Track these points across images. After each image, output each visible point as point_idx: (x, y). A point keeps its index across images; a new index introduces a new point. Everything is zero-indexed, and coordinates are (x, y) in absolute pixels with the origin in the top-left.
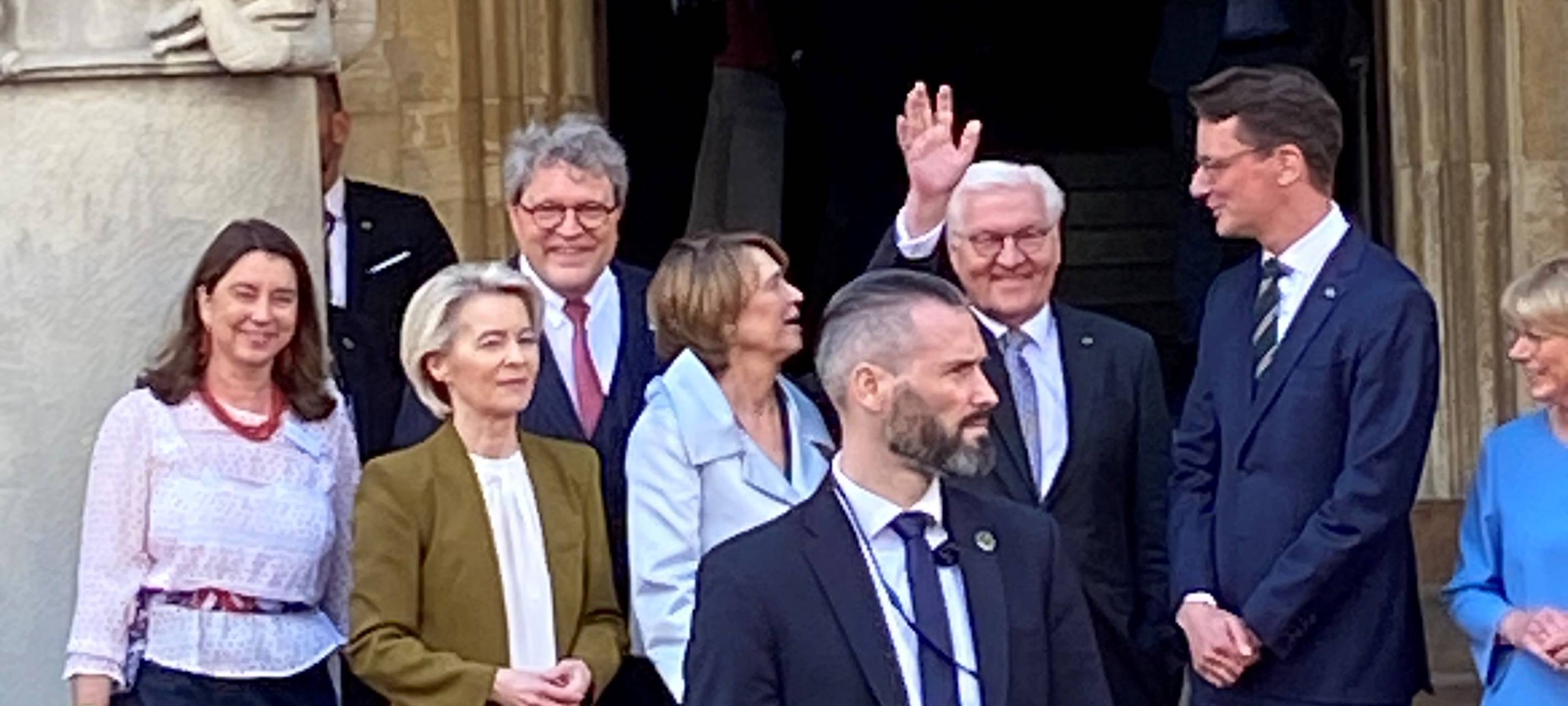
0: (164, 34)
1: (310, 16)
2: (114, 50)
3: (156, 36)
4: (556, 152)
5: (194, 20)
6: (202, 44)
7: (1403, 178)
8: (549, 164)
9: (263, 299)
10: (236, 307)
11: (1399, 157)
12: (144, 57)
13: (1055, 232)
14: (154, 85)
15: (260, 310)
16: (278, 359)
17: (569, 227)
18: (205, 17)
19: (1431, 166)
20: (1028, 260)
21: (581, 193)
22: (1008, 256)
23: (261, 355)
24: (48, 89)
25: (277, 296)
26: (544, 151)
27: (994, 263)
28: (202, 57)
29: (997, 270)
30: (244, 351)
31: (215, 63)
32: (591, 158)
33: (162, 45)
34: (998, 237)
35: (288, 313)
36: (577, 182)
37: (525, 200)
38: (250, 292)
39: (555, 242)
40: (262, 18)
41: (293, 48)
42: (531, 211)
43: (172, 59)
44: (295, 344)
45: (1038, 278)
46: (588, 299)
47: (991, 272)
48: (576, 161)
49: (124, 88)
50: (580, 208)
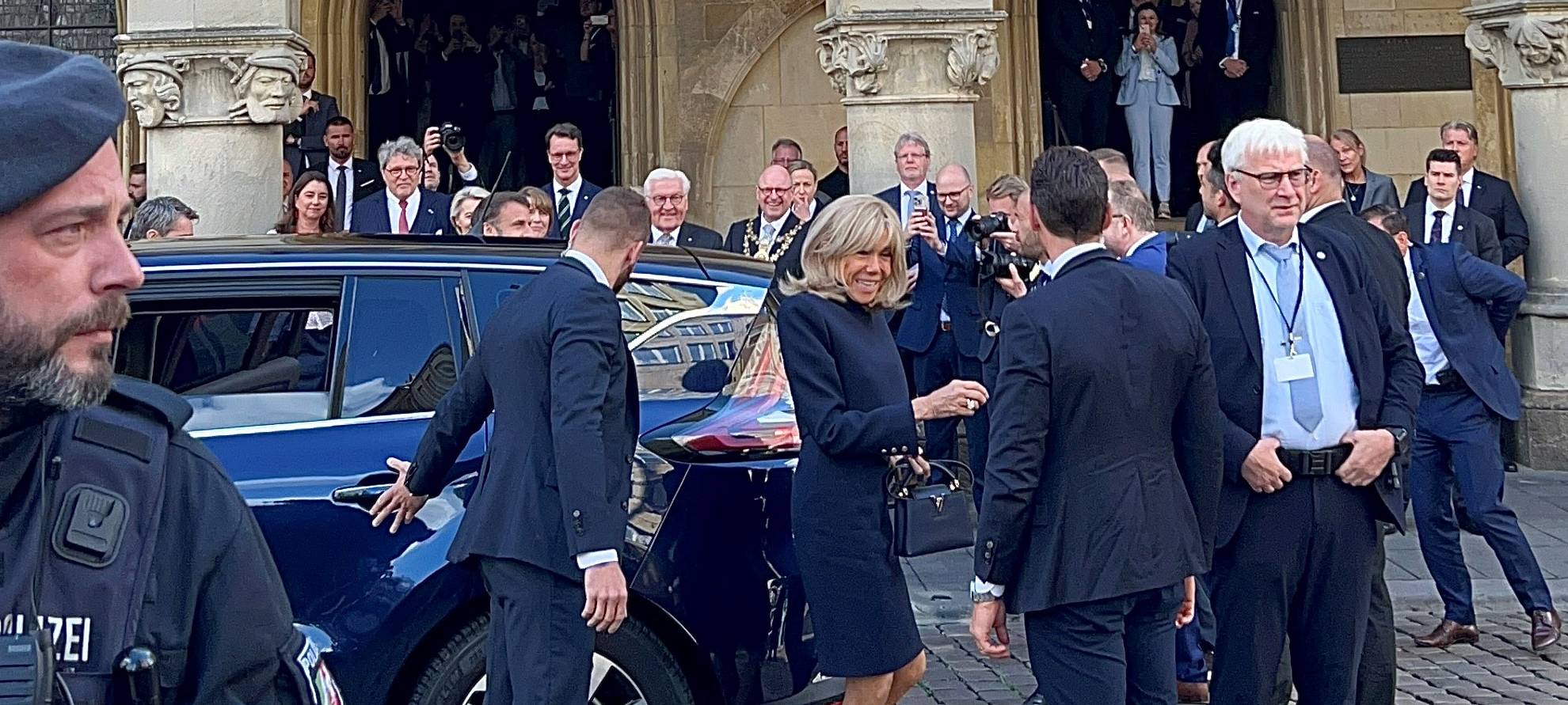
0: (235, 111)
1: (283, 105)
2: (217, 116)
3: (231, 111)
4: (398, 150)
5: (244, 106)
6: (246, 114)
7: (626, 158)
8: (395, 154)
9: (316, 196)
10: (307, 201)
11: (624, 150)
12: (228, 118)
13: (686, 197)
14: (230, 128)
15: (315, 200)
16: (321, 219)
17: (404, 176)
18: (248, 105)
19: (635, 154)
20: (675, 208)
21: (407, 164)
22: (668, 205)
23: (315, 215)
24: (194, 129)
25: (321, 197)
26: (393, 150)
27: (662, 208)
28: (247, 118)
29: (663, 211)
30: (310, 214)
31: (250, 120)
32: (411, 152)
33: (233, 114)
34: (663, 198)
35: (324, 202)
36: (406, 160)
37: (387, 168)
38: (311, 195)
39: (399, 182)
40: (266, 106)
41: (277, 116)
42: (390, 171)
43: (236, 119)
44: (326, 213)
45: (679, 216)
46: (407, 200)
47: (660, 212)
48: (405, 152)
49: (220, 128)
50: (408, 168)
